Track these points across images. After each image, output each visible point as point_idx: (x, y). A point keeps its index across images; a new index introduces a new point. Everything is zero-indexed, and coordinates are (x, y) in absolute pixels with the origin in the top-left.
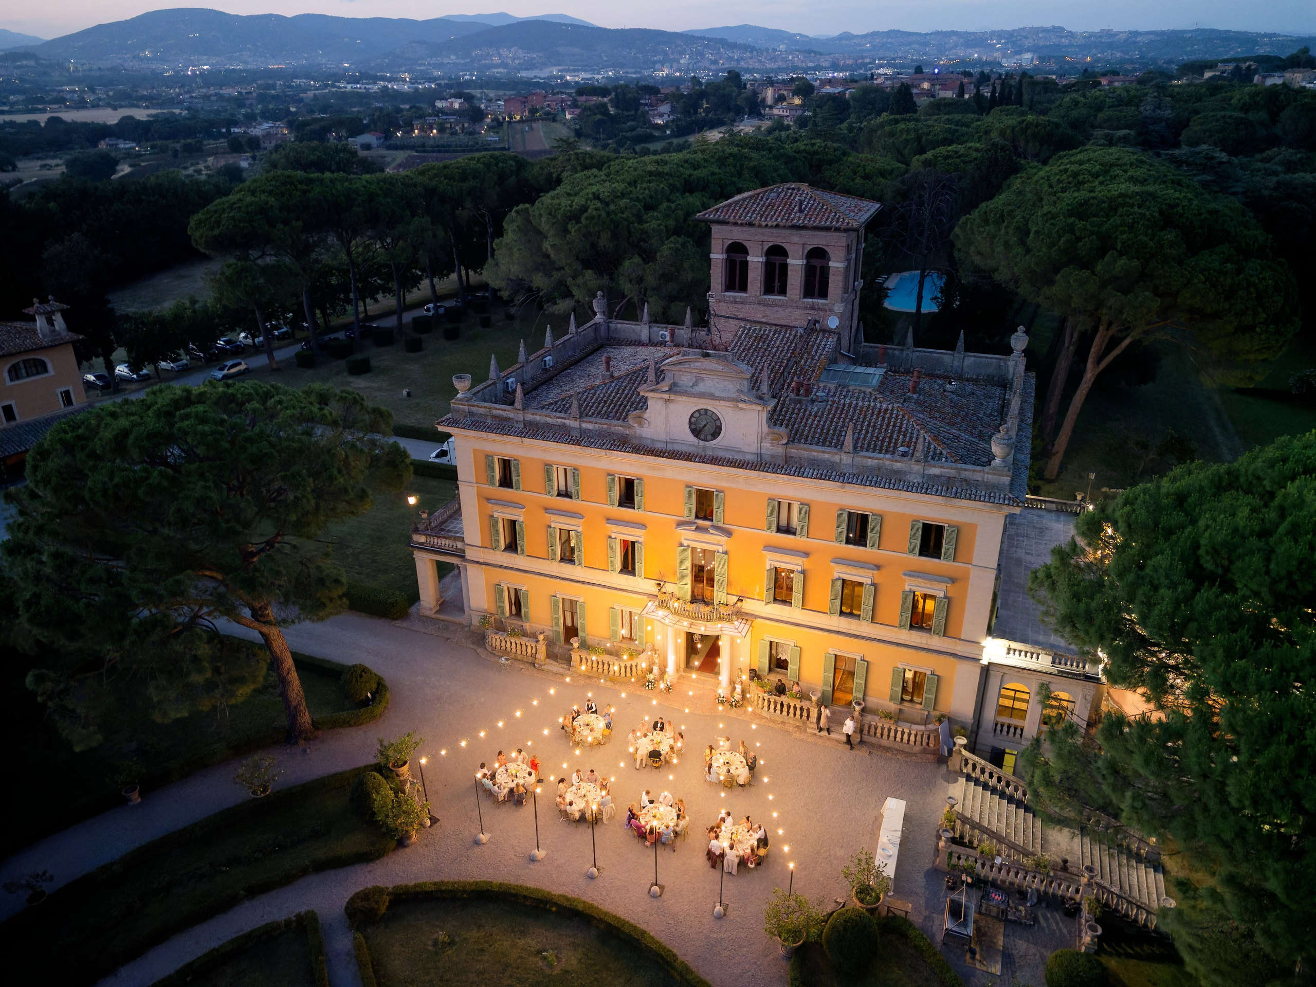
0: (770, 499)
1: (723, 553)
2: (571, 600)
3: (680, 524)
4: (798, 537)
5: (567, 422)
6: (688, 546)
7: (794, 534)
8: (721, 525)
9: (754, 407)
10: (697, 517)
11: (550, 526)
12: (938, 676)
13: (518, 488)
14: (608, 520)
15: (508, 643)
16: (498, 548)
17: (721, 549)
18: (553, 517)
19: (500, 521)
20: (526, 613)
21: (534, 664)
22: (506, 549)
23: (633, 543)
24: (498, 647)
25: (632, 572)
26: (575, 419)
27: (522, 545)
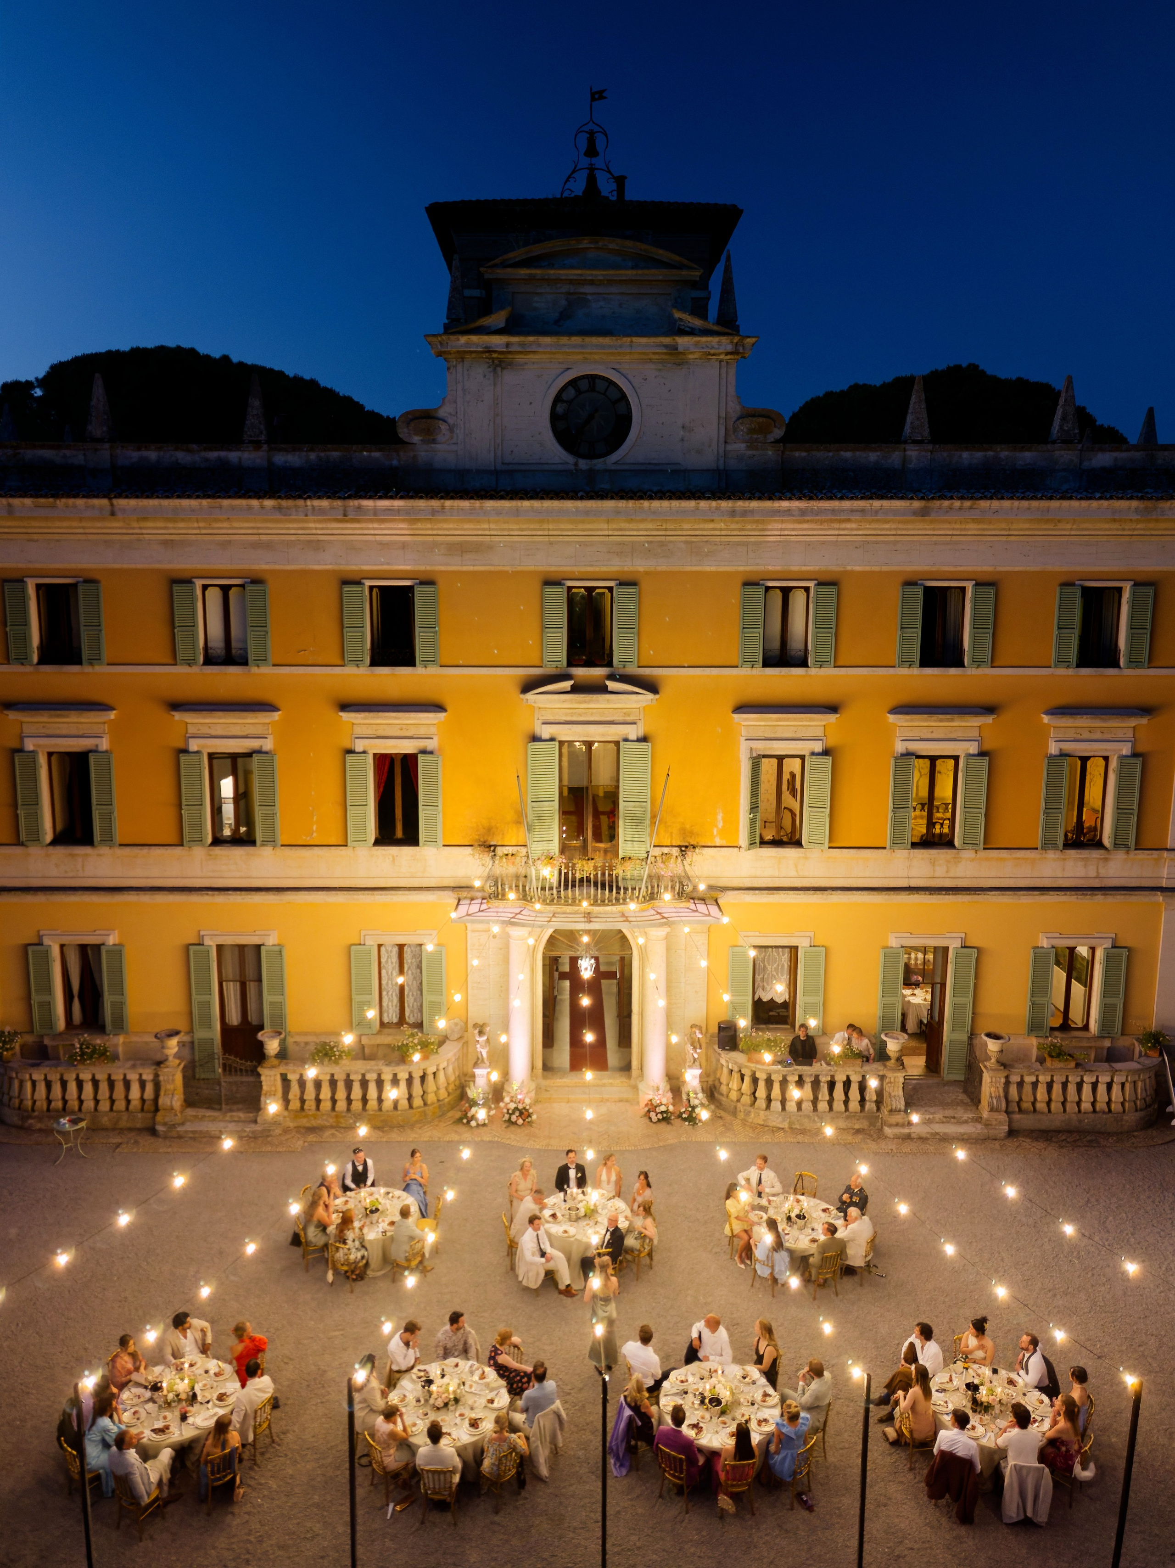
0: (746, 584)
1: (639, 740)
2: (241, 948)
3: (528, 686)
4: (813, 671)
5: (233, 456)
6: (552, 739)
7: (804, 663)
8: (632, 670)
9: (714, 340)
10: (570, 664)
11: (185, 751)
12: (1129, 949)
13: (96, 659)
14: (345, 706)
15: (72, 1087)
16: (35, 837)
17: (633, 732)
18: (195, 721)
19: (43, 761)
20: (119, 1009)
21: (152, 1131)
22: (58, 841)
23: (409, 762)
24: (42, 1104)
25: (411, 838)
26: (257, 445)
27: (108, 818)
